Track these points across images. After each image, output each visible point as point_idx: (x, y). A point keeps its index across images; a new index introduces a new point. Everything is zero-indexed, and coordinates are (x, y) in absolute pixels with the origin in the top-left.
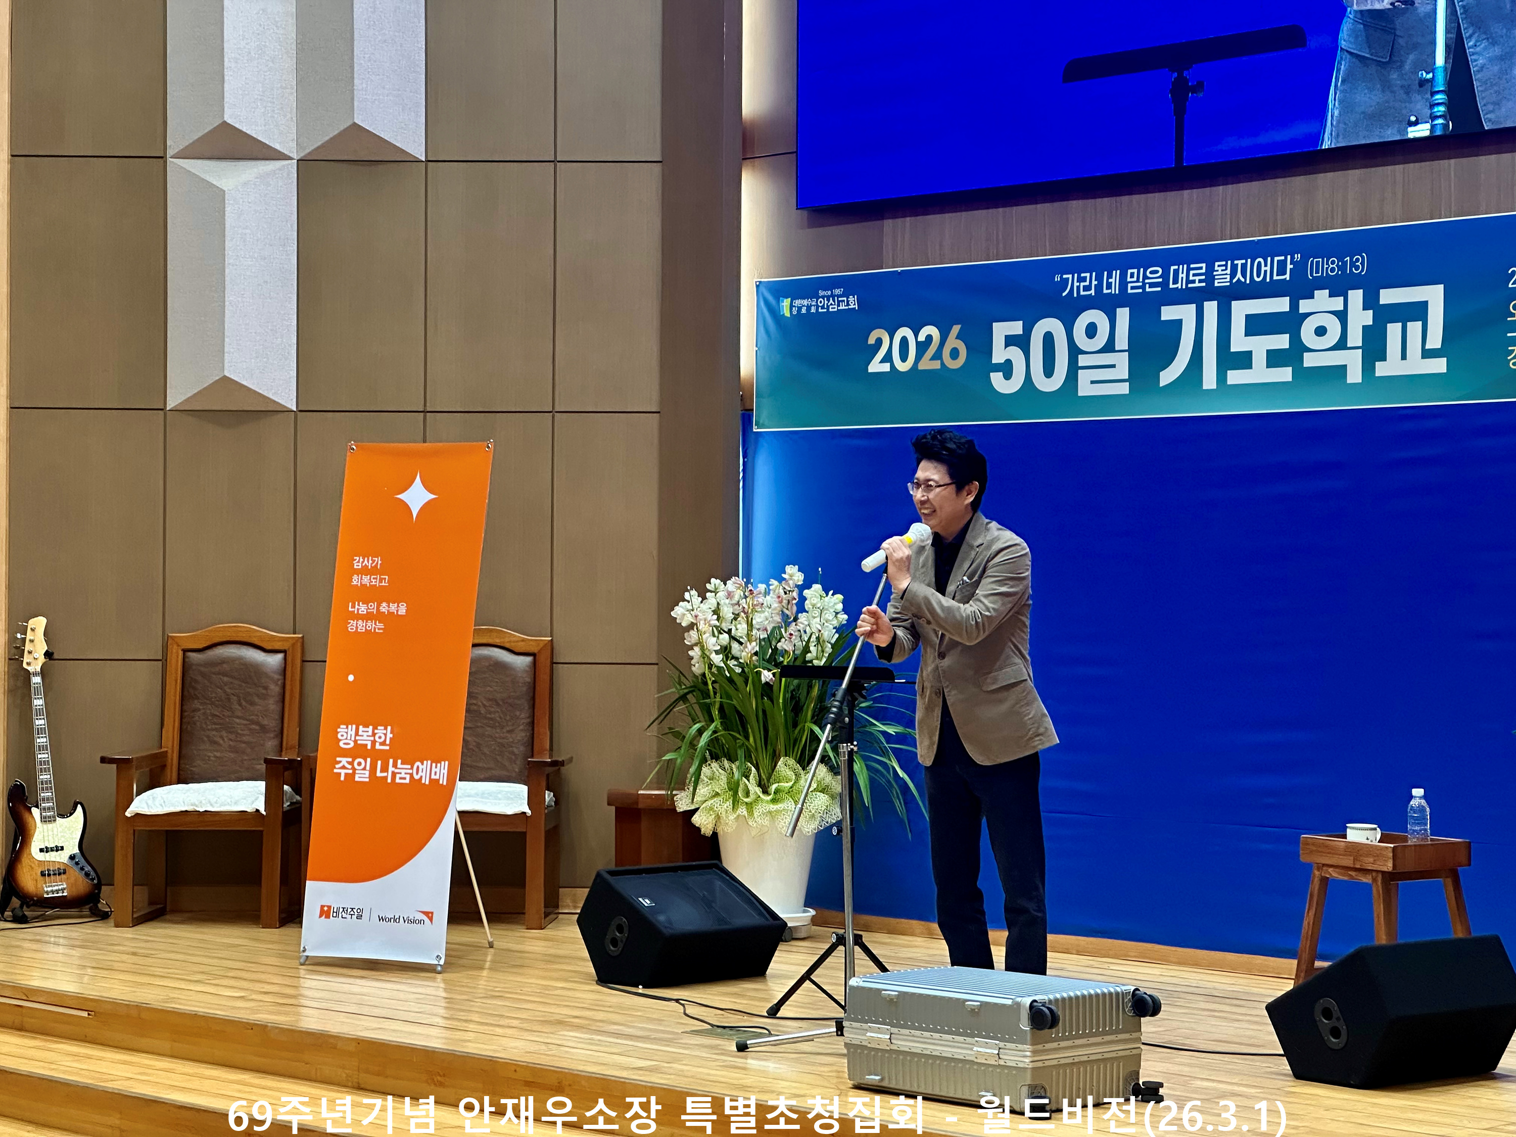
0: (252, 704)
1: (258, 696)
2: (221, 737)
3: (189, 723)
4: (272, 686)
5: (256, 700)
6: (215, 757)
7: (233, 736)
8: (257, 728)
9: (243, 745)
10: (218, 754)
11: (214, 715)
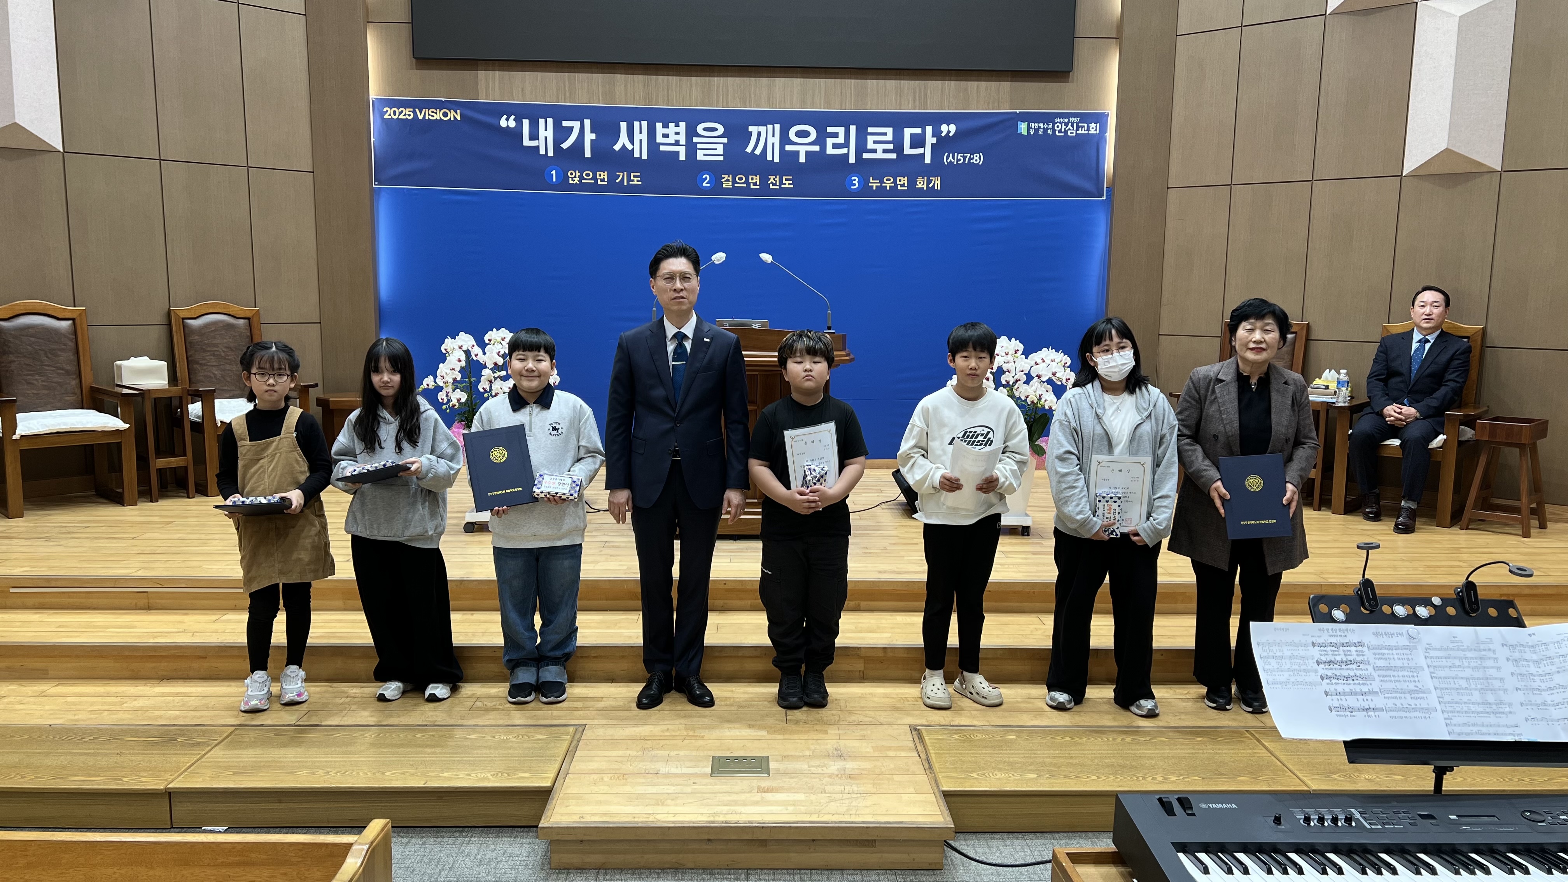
0: (56, 356)
1: (61, 350)
2: (36, 380)
3: (7, 371)
4: (70, 343)
5: (59, 353)
6: (33, 393)
7: (43, 378)
8: (63, 372)
9: (54, 384)
10: (35, 392)
11: (27, 365)
